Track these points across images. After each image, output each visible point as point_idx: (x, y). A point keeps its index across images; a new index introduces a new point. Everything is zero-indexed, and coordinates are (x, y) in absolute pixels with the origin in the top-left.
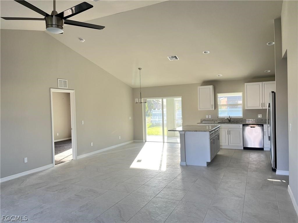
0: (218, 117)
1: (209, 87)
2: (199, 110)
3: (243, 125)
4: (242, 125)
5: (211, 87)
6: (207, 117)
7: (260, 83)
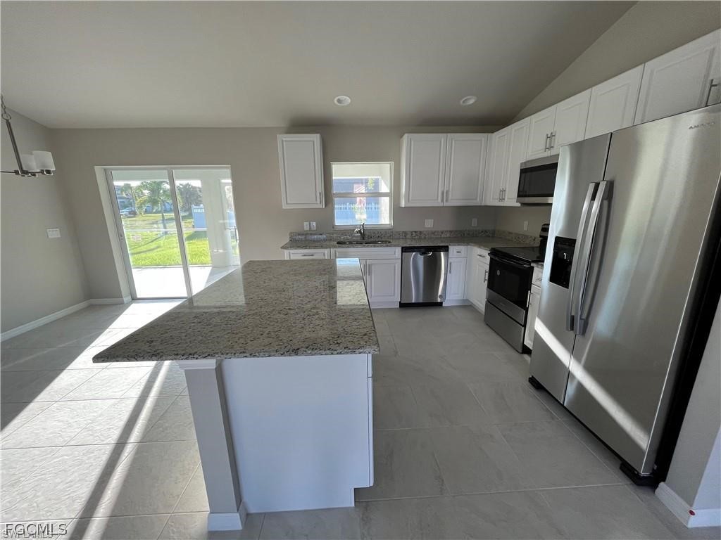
0: (333, 228)
1: (311, 139)
2: (283, 207)
3: (402, 248)
4: (400, 249)
5: (316, 138)
6: (306, 226)
7: (442, 137)
